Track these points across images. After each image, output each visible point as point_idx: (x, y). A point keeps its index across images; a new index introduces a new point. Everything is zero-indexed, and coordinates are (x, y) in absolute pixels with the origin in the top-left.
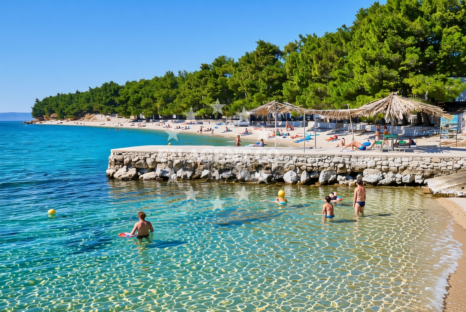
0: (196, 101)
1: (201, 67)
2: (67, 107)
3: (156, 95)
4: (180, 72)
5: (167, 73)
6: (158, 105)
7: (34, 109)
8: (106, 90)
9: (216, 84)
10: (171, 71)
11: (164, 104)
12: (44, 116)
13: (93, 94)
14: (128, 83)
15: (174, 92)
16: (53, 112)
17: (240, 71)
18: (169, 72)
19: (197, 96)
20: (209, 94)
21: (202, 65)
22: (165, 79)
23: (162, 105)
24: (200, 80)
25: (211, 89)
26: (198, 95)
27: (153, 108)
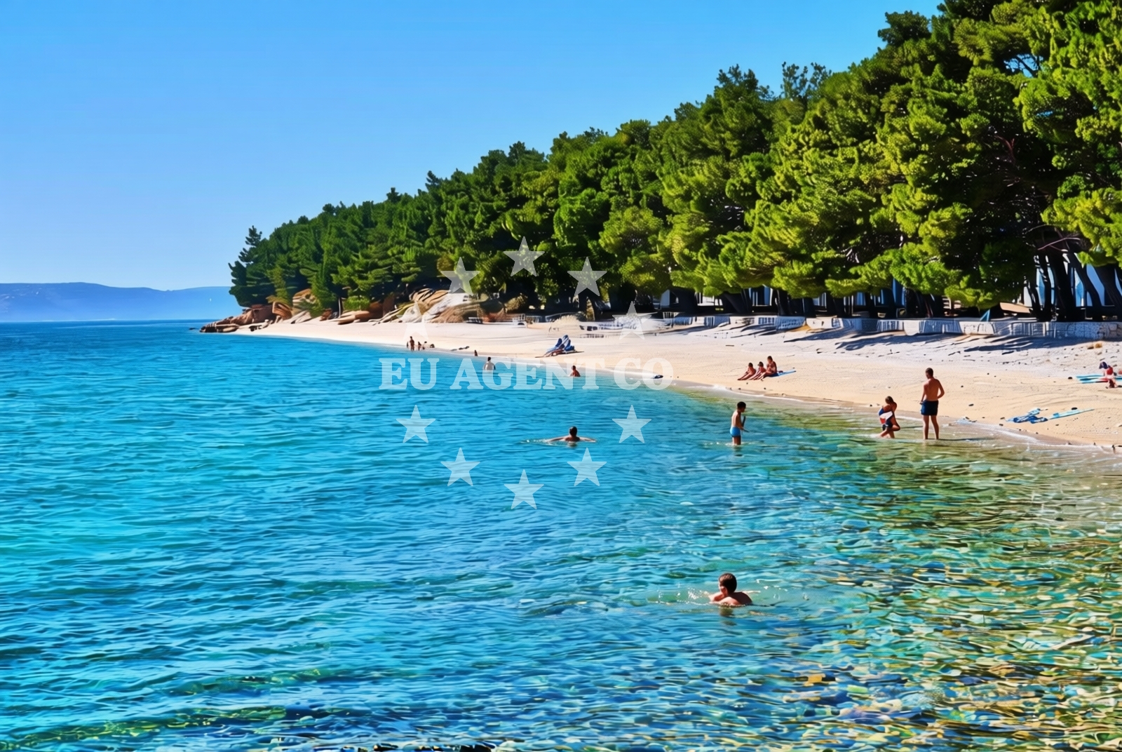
0: (849, 209)
1: (882, 34)
2: (346, 262)
3: (669, 193)
4: (790, 72)
5: (723, 78)
6: (675, 241)
7: (238, 271)
8: (489, 181)
9: (955, 111)
10: (744, 71)
11: (706, 235)
12: (273, 300)
13: (439, 200)
14: (561, 143)
15: (746, 169)
16: (302, 283)
17: (1089, 27)
18: (736, 73)
19: (857, 182)
20: (914, 165)
21: (891, 18)
22: (713, 109)
23: (695, 242)
24: (873, 99)
25: (926, 135)
26: (864, 178)
27: (656, 257)
